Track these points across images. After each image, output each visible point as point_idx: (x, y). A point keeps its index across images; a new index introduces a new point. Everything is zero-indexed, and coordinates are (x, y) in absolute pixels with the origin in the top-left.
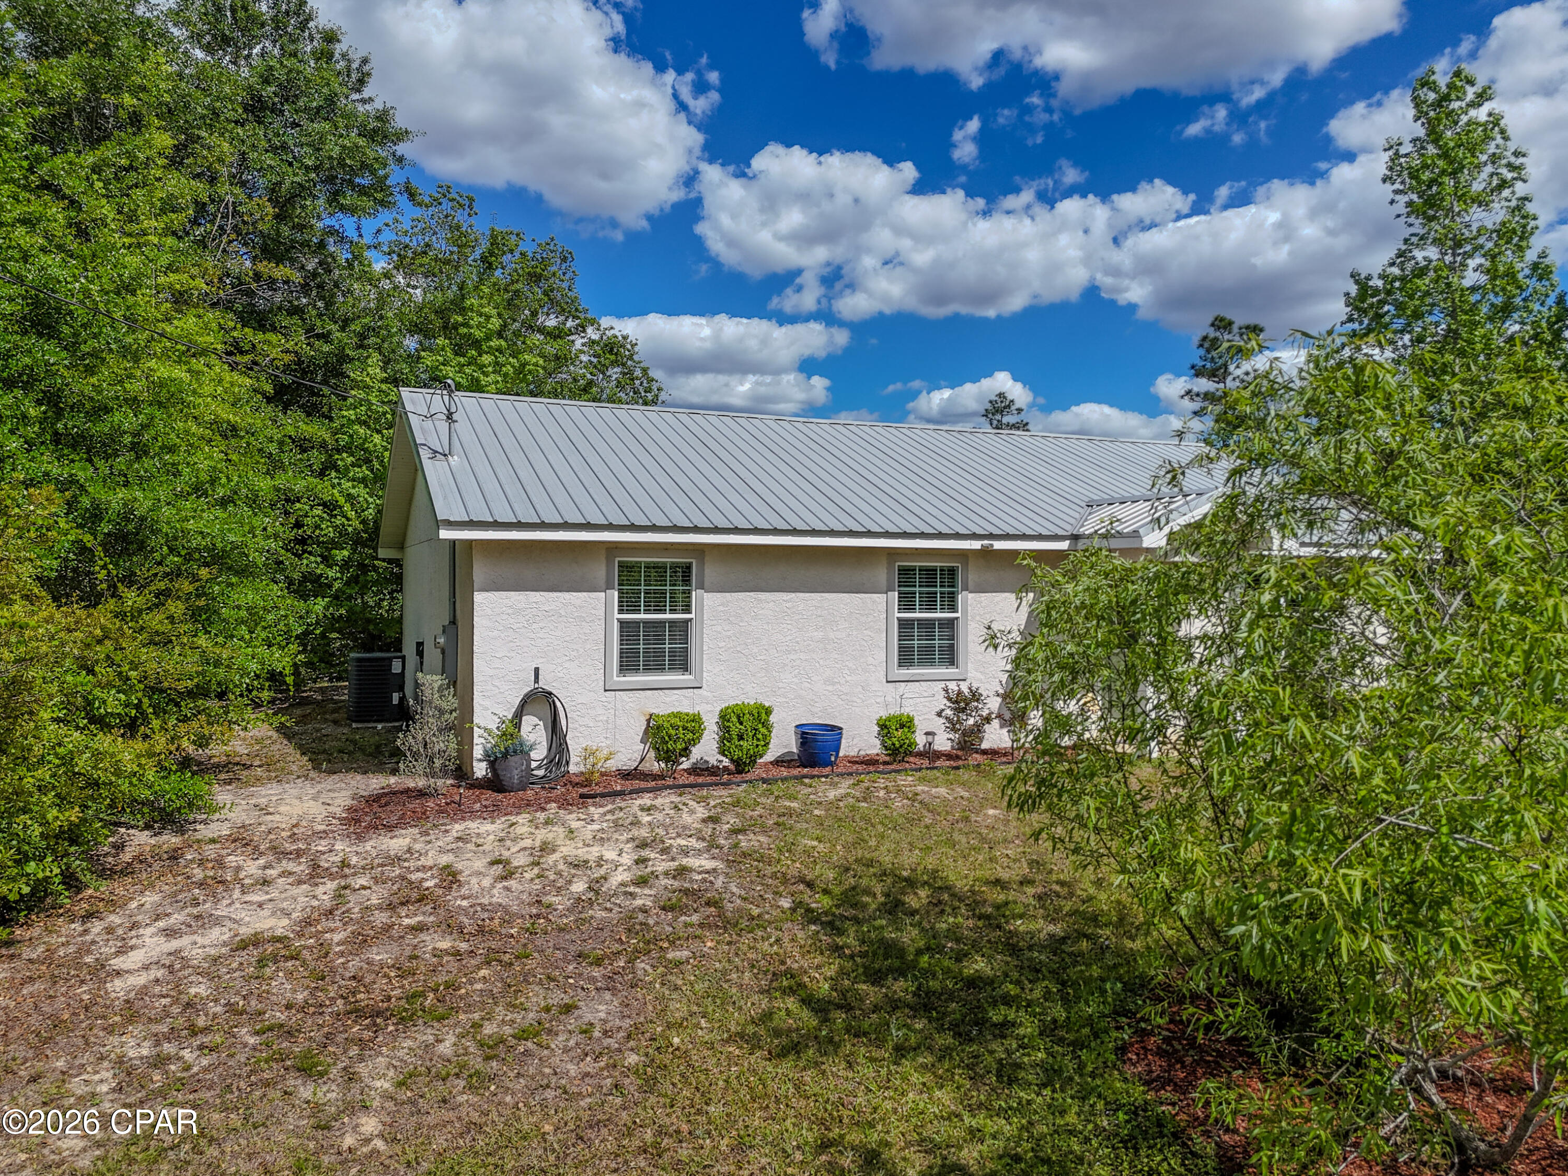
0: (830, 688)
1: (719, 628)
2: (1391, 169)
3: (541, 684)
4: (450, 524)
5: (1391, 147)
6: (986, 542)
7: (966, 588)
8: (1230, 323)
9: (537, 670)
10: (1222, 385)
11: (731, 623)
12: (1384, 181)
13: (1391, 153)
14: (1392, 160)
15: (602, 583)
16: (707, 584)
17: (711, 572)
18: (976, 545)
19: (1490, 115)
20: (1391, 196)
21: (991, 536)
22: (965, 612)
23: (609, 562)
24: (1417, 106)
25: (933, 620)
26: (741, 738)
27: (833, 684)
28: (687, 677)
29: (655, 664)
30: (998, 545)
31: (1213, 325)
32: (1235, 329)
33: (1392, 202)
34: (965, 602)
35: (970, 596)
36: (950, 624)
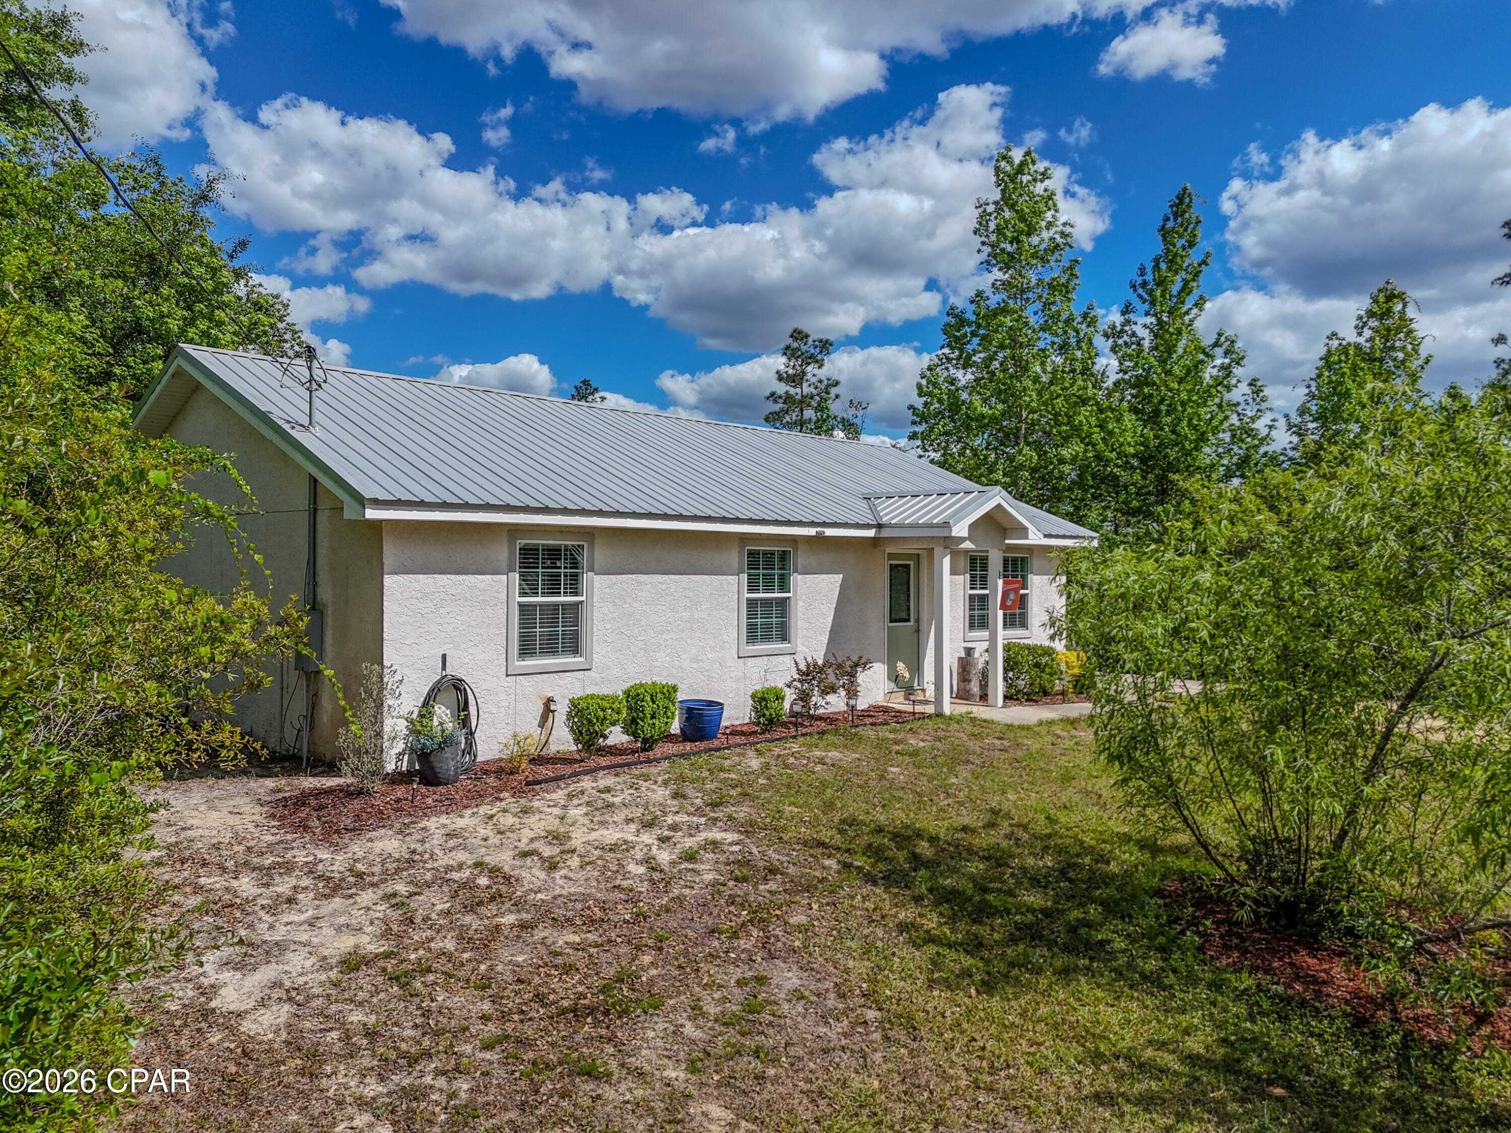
0: (695, 665)
1: (606, 610)
2: (981, 224)
3: (449, 671)
4: (377, 503)
5: (981, 206)
6: (819, 529)
7: (796, 571)
8: (807, 336)
9: (444, 657)
10: (798, 390)
11: (616, 605)
12: (975, 233)
13: (980, 210)
14: (981, 217)
15: (504, 566)
16: (596, 567)
17: (601, 554)
18: (812, 532)
19: (1046, 190)
20: (980, 246)
21: (824, 524)
22: (795, 592)
23: (511, 543)
24: (997, 175)
25: (771, 599)
26: (653, 717)
27: (698, 661)
28: (579, 659)
29: (550, 648)
30: (830, 532)
31: (792, 336)
32: (810, 340)
33: (979, 251)
34: (796, 581)
35: (799, 577)
36: (783, 603)
